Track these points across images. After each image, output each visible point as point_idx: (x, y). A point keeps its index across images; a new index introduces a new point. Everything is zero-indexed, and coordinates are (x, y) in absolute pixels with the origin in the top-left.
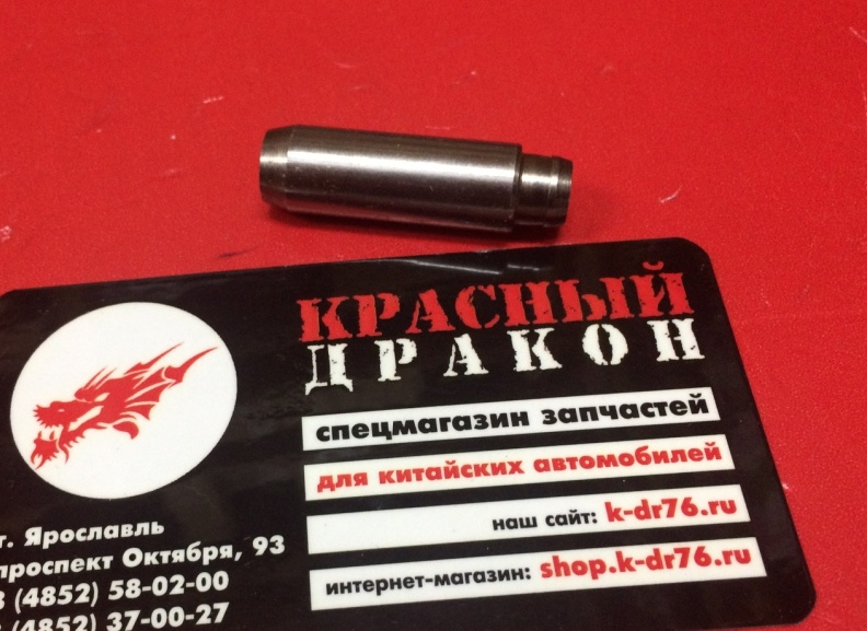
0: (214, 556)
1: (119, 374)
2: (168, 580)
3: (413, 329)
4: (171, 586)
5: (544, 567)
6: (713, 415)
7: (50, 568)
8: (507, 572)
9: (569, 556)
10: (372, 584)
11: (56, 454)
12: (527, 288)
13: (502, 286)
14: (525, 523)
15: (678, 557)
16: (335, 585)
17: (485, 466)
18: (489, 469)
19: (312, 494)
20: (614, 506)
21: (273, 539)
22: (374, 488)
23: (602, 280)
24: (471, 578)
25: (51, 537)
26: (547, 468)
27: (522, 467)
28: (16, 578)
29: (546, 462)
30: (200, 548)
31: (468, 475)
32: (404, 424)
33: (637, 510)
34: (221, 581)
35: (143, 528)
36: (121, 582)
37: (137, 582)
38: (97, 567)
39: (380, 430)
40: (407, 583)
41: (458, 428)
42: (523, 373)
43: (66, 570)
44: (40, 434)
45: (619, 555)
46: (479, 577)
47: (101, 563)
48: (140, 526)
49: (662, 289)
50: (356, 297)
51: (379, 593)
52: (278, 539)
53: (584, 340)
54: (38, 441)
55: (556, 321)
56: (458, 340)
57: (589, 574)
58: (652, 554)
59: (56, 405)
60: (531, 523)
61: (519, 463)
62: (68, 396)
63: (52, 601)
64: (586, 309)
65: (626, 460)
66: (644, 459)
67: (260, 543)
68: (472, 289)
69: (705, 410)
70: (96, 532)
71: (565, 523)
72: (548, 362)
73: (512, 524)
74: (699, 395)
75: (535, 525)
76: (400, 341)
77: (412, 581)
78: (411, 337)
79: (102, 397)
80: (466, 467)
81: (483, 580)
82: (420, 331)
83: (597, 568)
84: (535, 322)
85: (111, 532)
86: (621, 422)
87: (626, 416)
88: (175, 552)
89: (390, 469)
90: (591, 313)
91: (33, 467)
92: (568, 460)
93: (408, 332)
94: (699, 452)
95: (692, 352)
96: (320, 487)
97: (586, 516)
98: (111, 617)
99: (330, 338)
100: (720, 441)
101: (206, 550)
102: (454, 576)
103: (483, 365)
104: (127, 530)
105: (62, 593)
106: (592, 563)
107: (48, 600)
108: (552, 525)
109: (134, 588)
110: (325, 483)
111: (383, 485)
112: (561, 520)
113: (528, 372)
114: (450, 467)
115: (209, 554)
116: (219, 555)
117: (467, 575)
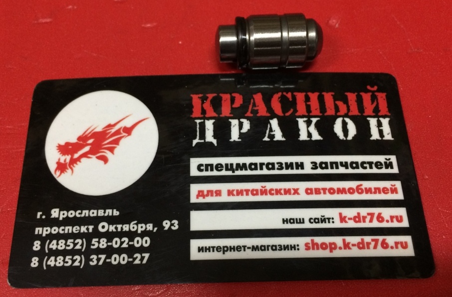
0: (143, 229)
1: (99, 129)
2: (121, 240)
3: (249, 114)
4: (122, 243)
5: (307, 245)
6: (395, 170)
7: (63, 230)
8: (288, 246)
9: (319, 240)
10: (220, 248)
11: (67, 170)
12: (308, 95)
13: (295, 94)
14: (298, 221)
15: (373, 244)
16: (202, 248)
17: (281, 190)
18: (282, 192)
19: (193, 199)
20: (343, 215)
21: (173, 222)
22: (224, 198)
23: (346, 93)
24: (270, 248)
25: (64, 214)
26: (311, 193)
27: (299, 191)
28: (46, 234)
29: (311, 189)
30: (137, 224)
31: (272, 194)
32: (241, 165)
33: (355, 217)
34: (146, 242)
35: (109, 212)
36: (97, 240)
37: (105, 240)
38: (86, 231)
39: (229, 168)
40: (238, 248)
41: (268, 169)
42: (303, 141)
43: (70, 232)
44: (59, 160)
45: (344, 240)
46: (274, 248)
47: (88, 229)
48: (107, 211)
49: (376, 101)
50: (221, 95)
51: (224, 253)
52: (176, 222)
53: (335, 126)
54: (59, 163)
55: (321, 114)
56: (271, 121)
57: (328, 250)
58: (360, 241)
59: (67, 144)
60: (302, 221)
61: (298, 189)
62: (74, 140)
63: (64, 247)
64: (337, 109)
65: (351, 191)
66: (360, 191)
67: (167, 224)
68: (280, 94)
69: (392, 168)
70: (86, 213)
71: (318, 222)
72: (316, 136)
73: (292, 221)
74: (389, 159)
75: (303, 222)
76: (242, 120)
77: (241, 248)
78: (248, 118)
79: (90, 141)
80: (271, 190)
81: (276, 250)
82: (252, 115)
83: (333, 246)
84: (311, 114)
85: (93, 213)
86: (350, 171)
87: (353, 168)
88: (124, 226)
89: (233, 189)
90: (339, 111)
91: (56, 176)
92: (323, 189)
93: (246, 115)
94: (388, 190)
95: (388, 136)
96: (198, 197)
97: (329, 219)
98: (92, 257)
99: (207, 116)
100: (398, 184)
101: (140, 225)
102: (262, 246)
103: (283, 136)
104: (101, 213)
105: (68, 243)
106: (331, 244)
107: (61, 246)
108: (312, 223)
109: (103, 244)
110: (200, 194)
111: (229, 197)
112: (317, 221)
113: (306, 141)
114: (263, 189)
115: (141, 228)
116: (146, 228)
117: (268, 246)
